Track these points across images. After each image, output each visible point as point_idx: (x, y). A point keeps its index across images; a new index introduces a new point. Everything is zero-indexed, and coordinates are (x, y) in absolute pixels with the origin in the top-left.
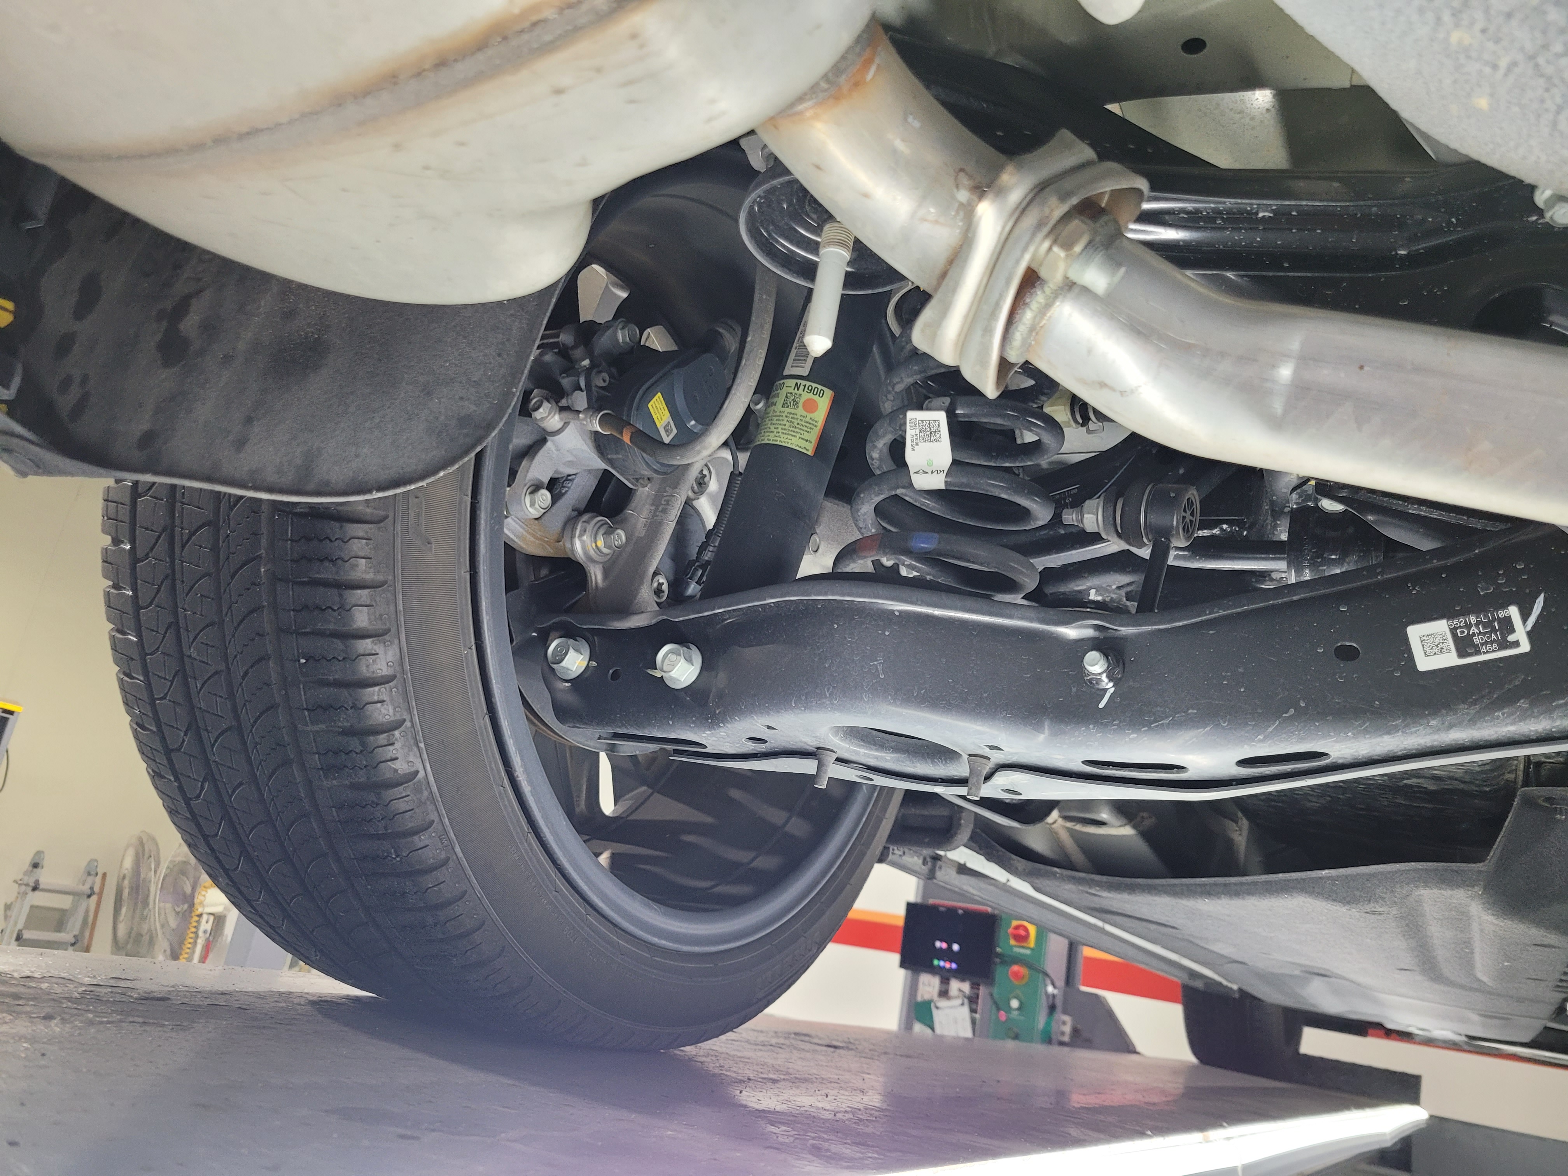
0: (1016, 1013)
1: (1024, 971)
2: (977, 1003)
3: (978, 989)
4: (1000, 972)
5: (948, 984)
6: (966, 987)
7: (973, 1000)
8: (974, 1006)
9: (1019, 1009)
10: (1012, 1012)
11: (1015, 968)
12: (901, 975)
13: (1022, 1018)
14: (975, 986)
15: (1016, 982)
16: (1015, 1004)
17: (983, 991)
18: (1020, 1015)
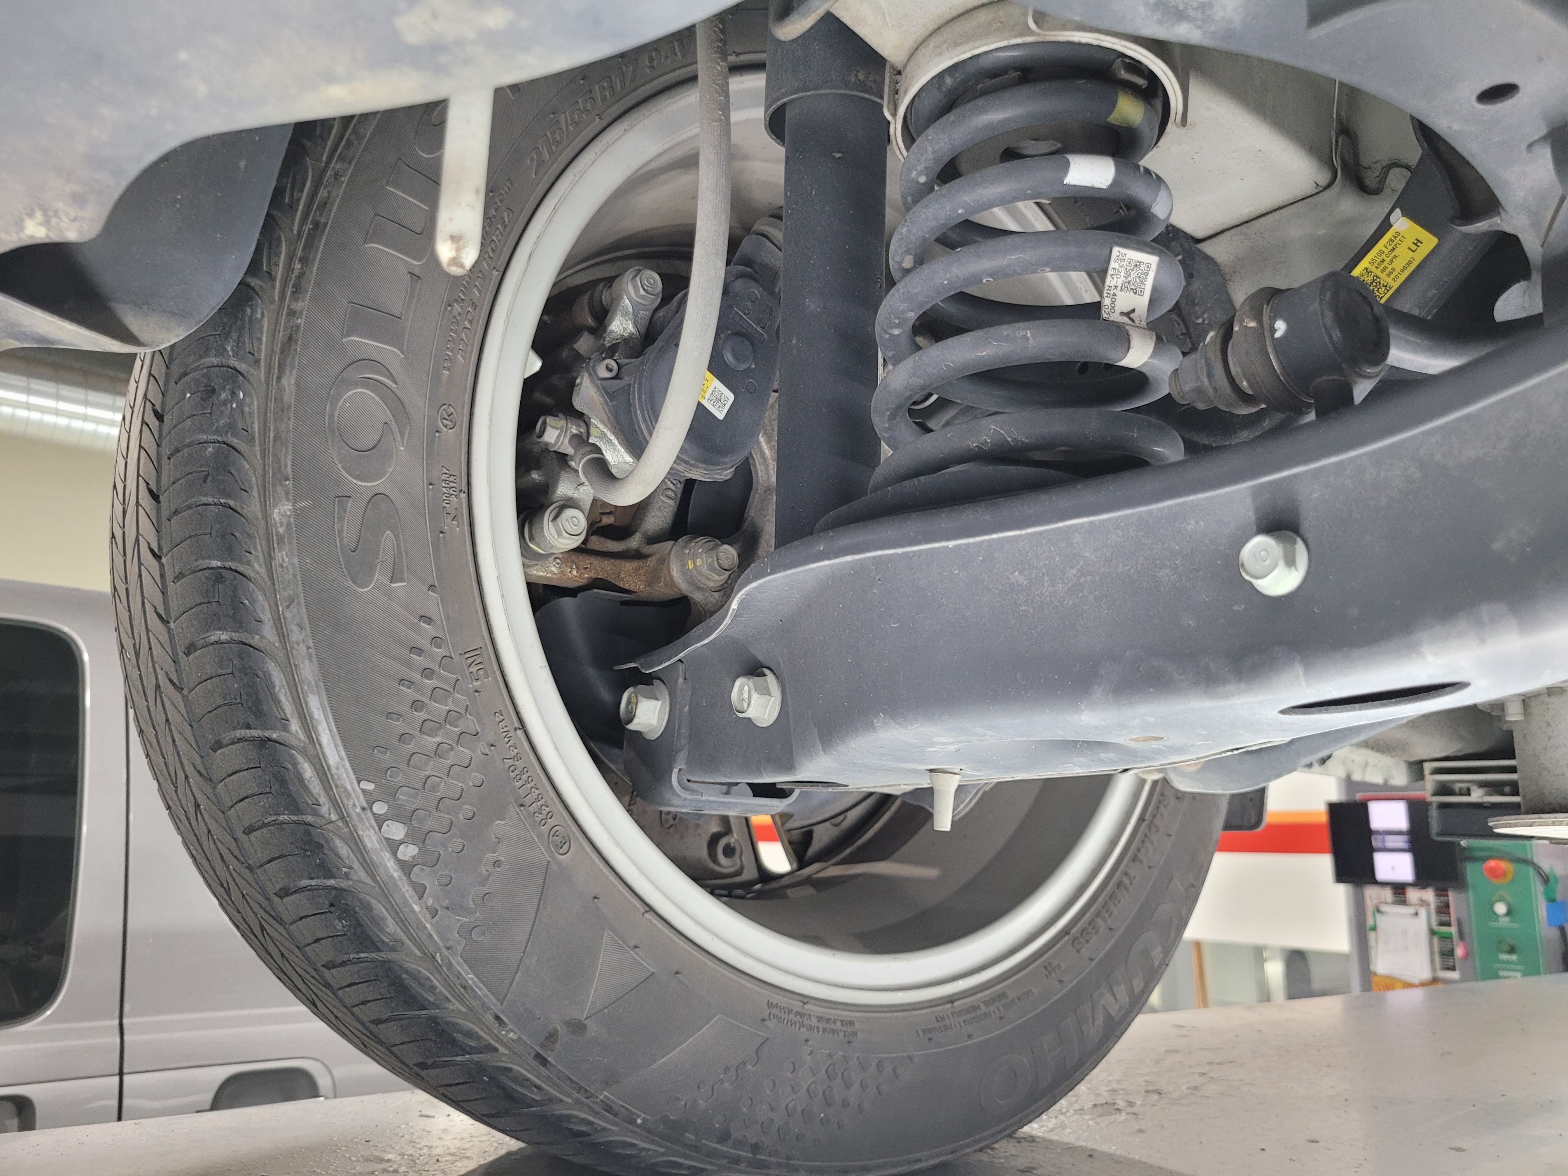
0: (1507, 919)
1: (1504, 865)
2: (1449, 913)
3: (1447, 896)
4: (1472, 872)
5: (1404, 893)
6: (1429, 895)
7: (1443, 909)
8: (1444, 918)
9: (1509, 913)
10: (1500, 919)
11: (1492, 863)
12: (1342, 892)
13: (1515, 925)
14: (1441, 892)
15: (1496, 882)
16: (1501, 908)
17: (1452, 896)
18: (1512, 921)
